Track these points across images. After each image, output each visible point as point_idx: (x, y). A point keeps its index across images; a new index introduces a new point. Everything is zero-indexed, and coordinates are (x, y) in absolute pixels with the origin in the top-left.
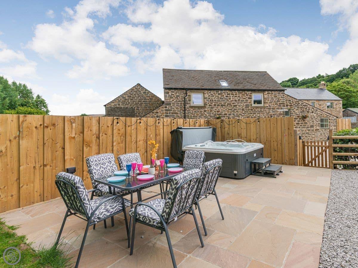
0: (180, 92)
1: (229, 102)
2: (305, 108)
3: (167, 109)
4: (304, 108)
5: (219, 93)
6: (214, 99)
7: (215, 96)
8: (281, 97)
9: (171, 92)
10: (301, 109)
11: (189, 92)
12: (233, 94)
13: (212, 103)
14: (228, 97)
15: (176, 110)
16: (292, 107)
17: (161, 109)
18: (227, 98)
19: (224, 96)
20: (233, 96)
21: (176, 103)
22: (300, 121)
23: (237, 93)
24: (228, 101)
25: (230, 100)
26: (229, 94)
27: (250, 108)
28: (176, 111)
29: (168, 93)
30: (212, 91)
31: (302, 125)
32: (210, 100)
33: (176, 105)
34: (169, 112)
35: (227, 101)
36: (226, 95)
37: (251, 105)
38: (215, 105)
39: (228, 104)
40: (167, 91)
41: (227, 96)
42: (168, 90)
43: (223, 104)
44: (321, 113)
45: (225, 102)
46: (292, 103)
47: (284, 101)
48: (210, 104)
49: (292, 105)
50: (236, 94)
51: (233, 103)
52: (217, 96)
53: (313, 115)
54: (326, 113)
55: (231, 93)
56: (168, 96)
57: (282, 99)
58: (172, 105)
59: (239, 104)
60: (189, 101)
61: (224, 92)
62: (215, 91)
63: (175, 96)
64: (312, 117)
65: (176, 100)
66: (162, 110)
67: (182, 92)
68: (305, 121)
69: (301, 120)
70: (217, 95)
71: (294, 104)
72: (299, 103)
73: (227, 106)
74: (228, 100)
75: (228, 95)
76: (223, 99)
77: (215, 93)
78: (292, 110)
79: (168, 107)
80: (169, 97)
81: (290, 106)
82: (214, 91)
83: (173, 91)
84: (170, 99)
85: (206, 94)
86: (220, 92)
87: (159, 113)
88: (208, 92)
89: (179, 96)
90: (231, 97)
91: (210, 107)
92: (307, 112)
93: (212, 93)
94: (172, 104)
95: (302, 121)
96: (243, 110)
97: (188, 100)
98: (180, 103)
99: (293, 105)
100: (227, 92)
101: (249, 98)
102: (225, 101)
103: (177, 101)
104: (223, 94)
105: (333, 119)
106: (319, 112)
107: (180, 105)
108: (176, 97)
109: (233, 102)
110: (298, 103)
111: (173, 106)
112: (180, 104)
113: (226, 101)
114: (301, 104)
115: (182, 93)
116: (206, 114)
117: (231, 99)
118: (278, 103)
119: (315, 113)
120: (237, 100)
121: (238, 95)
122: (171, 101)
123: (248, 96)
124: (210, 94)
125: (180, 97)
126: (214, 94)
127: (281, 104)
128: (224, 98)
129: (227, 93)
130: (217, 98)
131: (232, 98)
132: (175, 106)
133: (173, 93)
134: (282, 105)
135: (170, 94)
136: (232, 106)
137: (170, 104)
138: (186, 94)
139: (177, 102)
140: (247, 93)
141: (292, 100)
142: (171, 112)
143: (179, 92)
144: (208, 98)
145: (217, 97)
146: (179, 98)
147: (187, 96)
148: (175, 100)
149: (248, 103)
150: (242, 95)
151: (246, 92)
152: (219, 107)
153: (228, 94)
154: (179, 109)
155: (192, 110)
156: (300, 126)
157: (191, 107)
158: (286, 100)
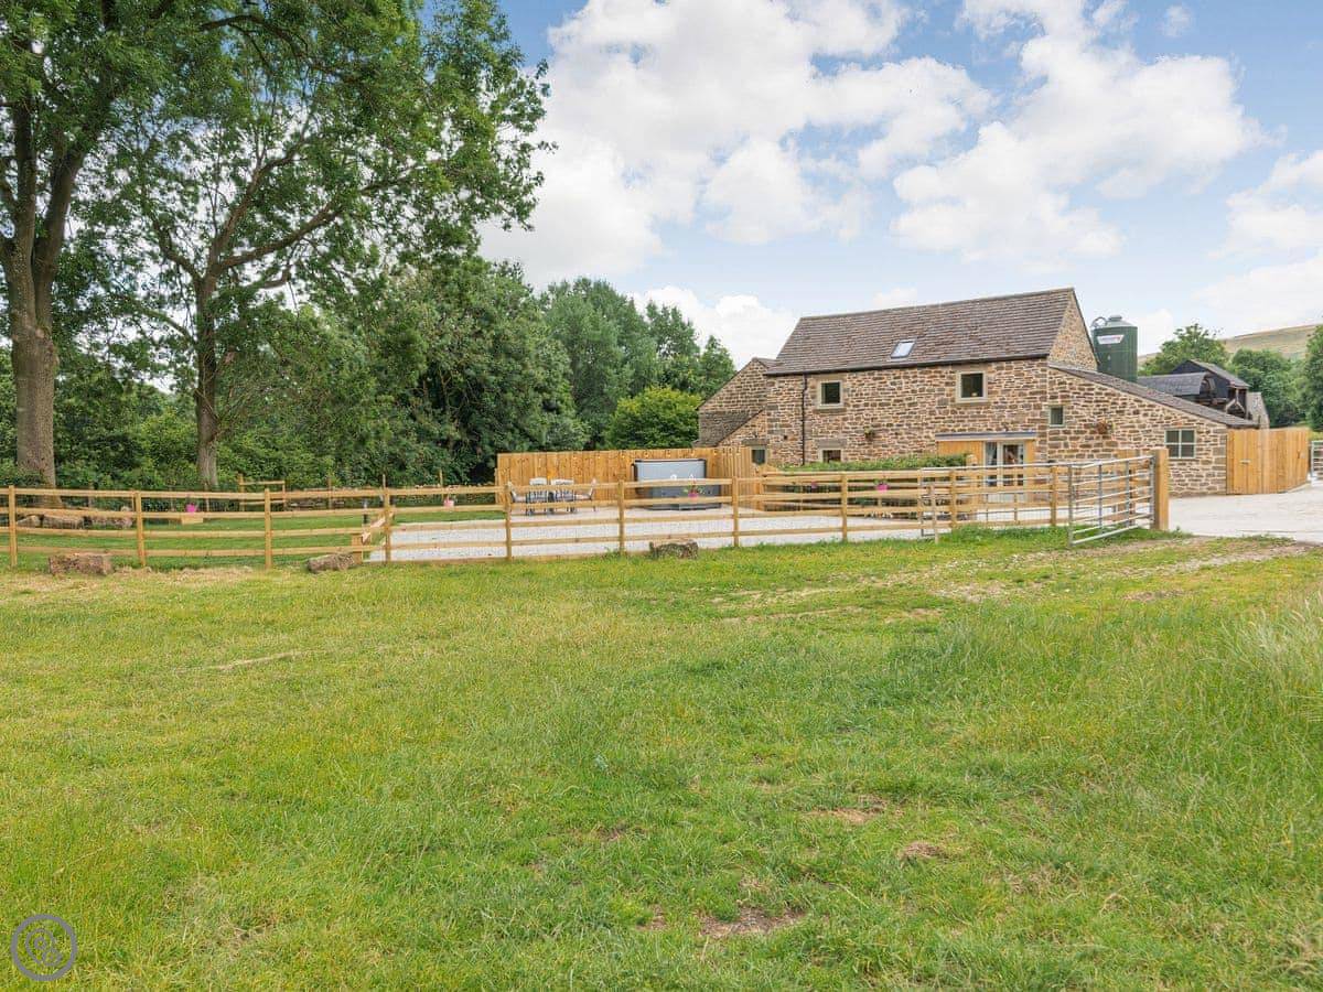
0: (796, 381)
1: (897, 396)
3: (772, 417)
5: (876, 376)
6: (865, 390)
7: (866, 383)
8: (1037, 376)
9: (779, 381)
11: (812, 379)
12: (908, 378)
13: (861, 401)
14: (896, 385)
15: (788, 419)
16: (1070, 402)
17: (761, 418)
18: (894, 387)
19: (886, 382)
20: (907, 381)
21: (787, 404)
23: (918, 374)
24: (895, 395)
25: (899, 393)
26: (899, 378)
27: (949, 408)
28: (788, 421)
29: (773, 384)
30: (861, 373)
32: (854, 393)
33: (789, 409)
34: (774, 424)
35: (893, 393)
36: (892, 381)
37: (953, 400)
38: (866, 405)
39: (895, 401)
41: (892, 384)
42: (772, 378)
43: (883, 401)
44: (1169, 415)
45: (889, 397)
46: (1068, 389)
47: (1045, 386)
48: (856, 403)
49: (1068, 396)
50: (915, 377)
51: (907, 399)
52: (872, 384)
53: (1138, 422)
54: (1185, 415)
55: (902, 376)
56: (773, 391)
57: (1038, 379)
58: (781, 409)
59: (922, 400)
60: (813, 398)
61: (885, 375)
62: (866, 373)
63: (785, 391)
64: (1133, 427)
66: (762, 421)
67: (799, 381)
68: (1108, 438)
69: (1095, 436)
70: (871, 381)
71: (1074, 393)
72: (1093, 389)
73: (894, 405)
74: (896, 391)
75: (897, 381)
76: (884, 389)
77: (867, 377)
78: (1068, 408)
79: (772, 414)
80: (775, 393)
81: (1062, 397)
82: (864, 374)
83: (782, 379)
84: (777, 397)
85: (847, 380)
86: (878, 375)
87: (758, 425)
88: (851, 377)
89: (793, 390)
90: (904, 384)
91: (856, 409)
92: (1117, 412)
93: (860, 378)
94: (780, 407)
95: (1098, 438)
96: (932, 413)
97: (809, 396)
98: (794, 403)
99: (1071, 394)
100: (894, 373)
101: (947, 384)
102: (889, 393)
103: (789, 399)
104: (883, 378)
105: (1212, 429)
106: (1160, 412)
107: (794, 409)
108: (787, 392)
109: (907, 397)
110: (1089, 389)
111: (781, 411)
113: (891, 395)
115: (799, 383)
117: (904, 390)
118: (1028, 392)
120: (918, 390)
121: (919, 379)
122: (779, 401)
123: (946, 380)
124: (854, 381)
125: (795, 391)
126: (864, 379)
127: (1036, 393)
128: (886, 388)
129: (893, 375)
130: (871, 388)
131: (904, 387)
132: (786, 411)
133: (782, 384)
134: (1038, 396)
135: (776, 386)
136: (905, 404)
137: (777, 406)
138: (806, 383)
139: (788, 402)
140: (940, 372)
141: (1069, 381)
142: (779, 423)
143: (793, 381)
144: (851, 389)
145: (871, 386)
146: (794, 393)
147: (809, 389)
148: (785, 398)
149: (945, 397)
150: (932, 377)
151: (939, 369)
152: (875, 408)
153: (895, 378)
154: (794, 417)
155: (819, 417)
157: (816, 412)
158: (1050, 382)
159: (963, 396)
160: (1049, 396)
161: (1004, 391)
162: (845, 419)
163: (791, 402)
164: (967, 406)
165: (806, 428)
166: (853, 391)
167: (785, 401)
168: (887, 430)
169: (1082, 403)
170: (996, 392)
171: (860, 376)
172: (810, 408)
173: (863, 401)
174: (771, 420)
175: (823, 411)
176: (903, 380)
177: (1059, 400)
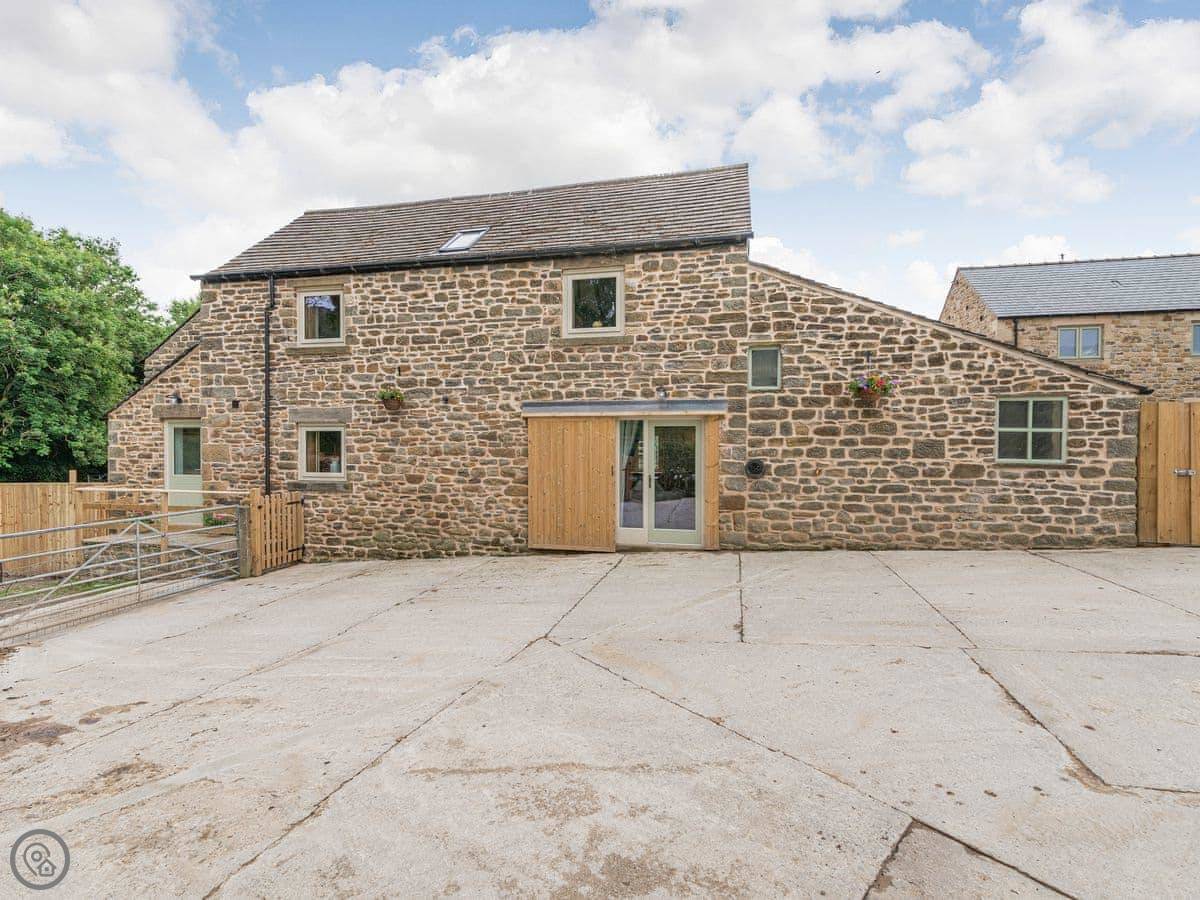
0: (255, 291)
1: (448, 323)
2: (882, 335)
3: (210, 363)
4: (875, 336)
5: (407, 281)
6: (386, 311)
7: (388, 296)
8: (725, 284)
9: (225, 292)
10: (855, 346)
11: (286, 287)
12: (469, 285)
13: (378, 333)
14: (446, 300)
15: (240, 366)
16: (795, 336)
17: (189, 365)
18: (441, 304)
19: (425, 295)
20: (467, 292)
21: (239, 337)
22: (840, 416)
23: (488, 278)
24: (444, 320)
25: (452, 316)
26: (451, 285)
27: (548, 348)
28: (239, 371)
29: (212, 297)
30: (378, 276)
31: (859, 438)
32: (366, 317)
33: (242, 347)
34: (214, 376)
35: (440, 317)
36: (439, 291)
37: (557, 333)
38: (388, 340)
39: (444, 333)
40: (211, 288)
41: (440, 297)
42: (211, 286)
43: (421, 334)
44: (1007, 366)
45: (433, 324)
46: (790, 310)
47: (743, 303)
48: (369, 336)
49: (791, 324)
50: (483, 283)
51: (467, 330)
52: (399, 299)
53: (940, 380)
54: (1043, 366)
55: (457, 281)
56: (213, 311)
57: (729, 290)
58: (227, 347)
59: (497, 332)
60: (286, 325)
61: (424, 279)
62: (388, 275)
63: (235, 310)
64: (931, 391)
65: (240, 324)
66: (191, 371)
67: (260, 291)
68: (876, 414)
69: (847, 410)
70: (399, 293)
71: (803, 319)
72: (844, 310)
73: (441, 341)
74: (447, 312)
75: (447, 291)
76: (423, 309)
77: (390, 283)
78: (791, 350)
79: (211, 357)
80: (216, 314)
81: (779, 326)
82: (384, 277)
83: (229, 286)
84: (220, 324)
85: (353, 290)
86: (411, 279)
87: (183, 379)
88: (361, 284)
89: (250, 309)
90: (461, 299)
91: (370, 348)
92: (896, 359)
93: (376, 286)
94: (225, 344)
95: (853, 414)
96: (515, 358)
97: (281, 322)
98: (252, 336)
99: (796, 321)
100: (442, 274)
101: (545, 299)
102: (433, 317)
103: (241, 327)
104: (421, 287)
105: (1104, 398)
106: (989, 361)
107: (253, 348)
108: (238, 312)
109: (468, 324)
110: (834, 311)
111: (228, 352)
112: (252, 343)
113: (436, 320)
114: (851, 312)
115: (261, 294)
116: (351, 381)
117: (461, 311)
118: (706, 316)
119: (956, 366)
120: (488, 311)
121: (491, 289)
122: (224, 331)
123: (543, 290)
124: (366, 291)
125: (254, 312)
126: (384, 287)
127: (724, 318)
128: (426, 306)
129: (440, 279)
130: (397, 307)
131: (461, 305)
132: (237, 350)
133: (230, 298)
134: (728, 325)
135: (219, 301)
136: (463, 340)
137: (219, 342)
138: (273, 295)
139: (240, 333)
140: (532, 274)
141: (793, 294)
142: (222, 375)
143: (249, 291)
144: (360, 308)
145: (397, 303)
146: (251, 315)
147: (280, 307)
148: (236, 326)
149: (541, 326)
150: (512, 285)
151: (531, 268)
152: (405, 347)
153: (444, 287)
154: (252, 363)
155: (298, 364)
156: (844, 443)
157: (294, 353)
158: (752, 296)
159: (576, 325)
160: (750, 324)
161: (659, 315)
162: (348, 369)
163: (246, 332)
164: (585, 344)
165: (275, 385)
166: (363, 313)
167: (234, 330)
168: (428, 394)
169: (820, 340)
170: (641, 317)
171: (376, 281)
172: (282, 347)
173: (383, 335)
174: (207, 369)
175: (305, 352)
176: (460, 292)
177: (772, 333)
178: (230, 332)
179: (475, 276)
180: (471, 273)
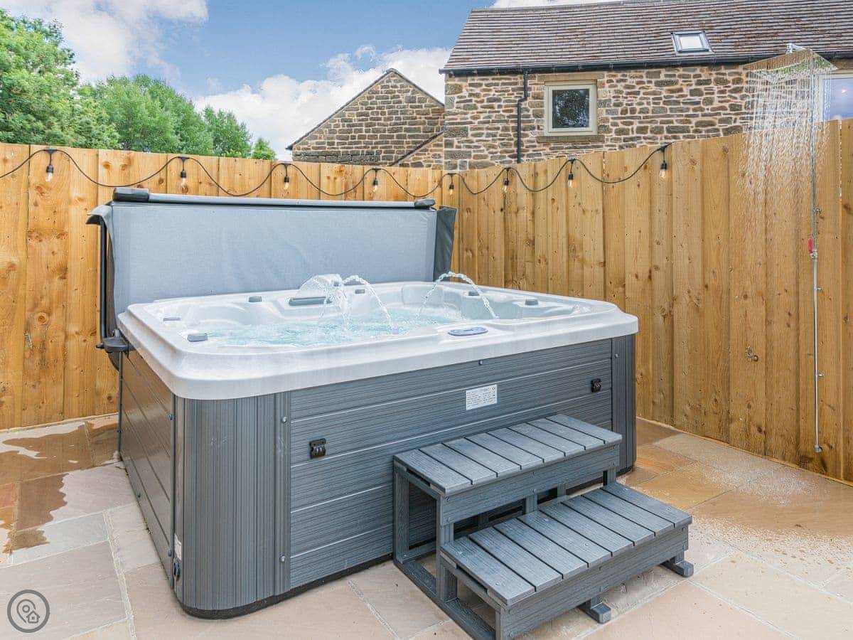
0: (503, 84)
1: (703, 116)
3: (454, 149)
5: (662, 78)
6: (640, 104)
7: (642, 91)
9: (471, 85)
11: (536, 81)
12: (725, 82)
13: (631, 123)
14: (702, 95)
15: (486, 153)
17: (431, 151)
18: (697, 99)
19: (681, 90)
20: (722, 88)
21: (487, 125)
23: (743, 77)
24: (699, 113)
25: (708, 109)
26: (707, 82)
28: (485, 157)
29: (458, 89)
30: (633, 73)
32: (620, 109)
33: (488, 135)
34: (459, 161)
35: (695, 110)
36: (694, 87)
38: (642, 130)
39: (698, 124)
40: (456, 81)
41: (693, 93)
42: (457, 79)
43: (676, 124)
45: (687, 116)
48: (621, 126)
50: (739, 81)
51: (721, 121)
52: (654, 93)
55: (713, 78)
56: (457, 102)
58: (472, 135)
60: (536, 116)
61: (680, 76)
62: (644, 72)
63: (482, 102)
65: (487, 114)
66: (434, 156)
67: (510, 84)
70: (653, 88)
73: (696, 131)
74: (702, 105)
75: (702, 87)
76: (678, 103)
77: (645, 79)
79: (456, 143)
80: (462, 105)
82: (638, 74)
83: (477, 80)
84: (466, 114)
85: (607, 85)
86: (666, 76)
87: (425, 164)
88: (614, 79)
89: (499, 100)
90: (716, 95)
91: (622, 137)
93: (630, 81)
94: (470, 133)
97: (531, 113)
98: (500, 125)
100: (698, 72)
102: (688, 110)
103: (490, 117)
104: (676, 83)
107: (501, 135)
108: (485, 103)
109: (723, 116)
111: (475, 139)
112: (500, 132)
113: (691, 112)
115: (510, 88)
117: (716, 104)
120: (743, 104)
121: (745, 86)
122: (470, 120)
124: (620, 86)
125: (502, 103)
126: (638, 83)
128: (681, 100)
129: (695, 76)
130: (651, 101)
131: (716, 99)
132: (483, 138)
133: (477, 90)
135: (465, 93)
136: (718, 130)
137: (465, 130)
138: (525, 89)
139: (488, 122)
142: (468, 160)
143: (497, 85)
144: (613, 101)
145: (651, 97)
146: (500, 106)
147: (530, 100)
148: (482, 116)
152: (659, 136)
153: (699, 83)
154: (499, 150)
155: (548, 151)
157: (545, 140)
163: (493, 122)
166: (617, 105)
167: (481, 120)
171: (631, 78)
172: (531, 136)
173: (636, 125)
174: (452, 155)
175: (557, 140)
176: (716, 89)
178: (476, 122)
179: (730, 74)
180: (727, 72)
